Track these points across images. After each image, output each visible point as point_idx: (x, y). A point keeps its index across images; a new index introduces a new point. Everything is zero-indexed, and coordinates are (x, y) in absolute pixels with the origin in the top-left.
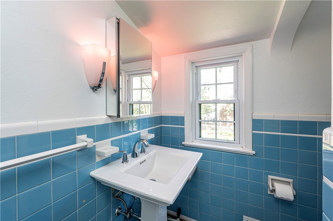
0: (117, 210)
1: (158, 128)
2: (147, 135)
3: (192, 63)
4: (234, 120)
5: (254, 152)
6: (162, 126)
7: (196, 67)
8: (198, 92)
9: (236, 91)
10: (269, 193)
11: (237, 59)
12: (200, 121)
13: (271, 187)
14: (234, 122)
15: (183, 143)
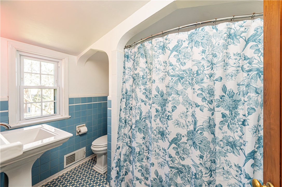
3: (17, 51)
5: (70, 117)
8: (21, 78)
9: (56, 81)
10: (77, 134)
13: (78, 131)
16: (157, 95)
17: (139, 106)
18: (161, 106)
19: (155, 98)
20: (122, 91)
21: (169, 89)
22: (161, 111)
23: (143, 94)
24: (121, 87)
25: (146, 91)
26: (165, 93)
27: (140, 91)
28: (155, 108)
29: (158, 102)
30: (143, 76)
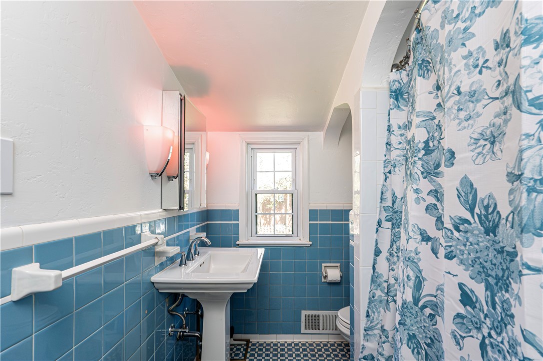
0: (170, 329)
1: (204, 225)
2: (196, 234)
3: (248, 144)
4: (293, 212)
5: (311, 243)
6: (207, 224)
7: (252, 149)
8: (254, 181)
9: (294, 181)
10: (323, 280)
11: (296, 147)
12: (256, 214)
13: (324, 274)
14: (293, 214)
15: (238, 243)
16: (466, 221)
17: (413, 255)
18: (487, 281)
19: (456, 234)
20: (381, 199)
21: (524, 189)
22: (485, 308)
23: (426, 209)
24: (380, 187)
25: (438, 200)
26: (504, 216)
27: (417, 201)
28: (456, 281)
29: (473, 255)
30: (427, 142)
